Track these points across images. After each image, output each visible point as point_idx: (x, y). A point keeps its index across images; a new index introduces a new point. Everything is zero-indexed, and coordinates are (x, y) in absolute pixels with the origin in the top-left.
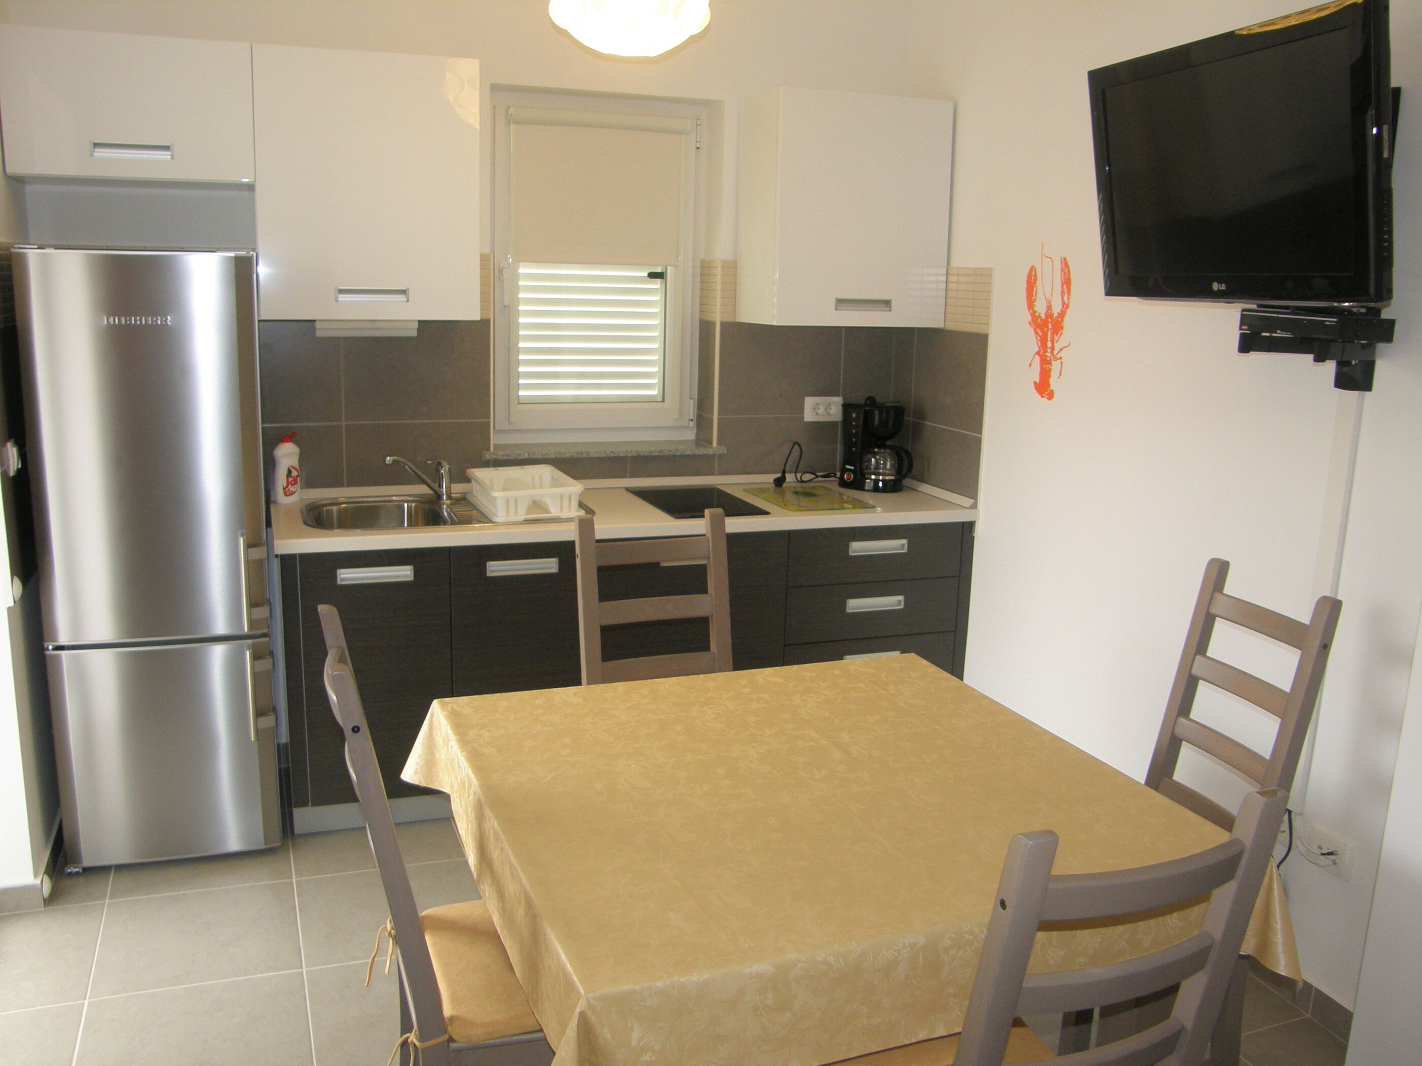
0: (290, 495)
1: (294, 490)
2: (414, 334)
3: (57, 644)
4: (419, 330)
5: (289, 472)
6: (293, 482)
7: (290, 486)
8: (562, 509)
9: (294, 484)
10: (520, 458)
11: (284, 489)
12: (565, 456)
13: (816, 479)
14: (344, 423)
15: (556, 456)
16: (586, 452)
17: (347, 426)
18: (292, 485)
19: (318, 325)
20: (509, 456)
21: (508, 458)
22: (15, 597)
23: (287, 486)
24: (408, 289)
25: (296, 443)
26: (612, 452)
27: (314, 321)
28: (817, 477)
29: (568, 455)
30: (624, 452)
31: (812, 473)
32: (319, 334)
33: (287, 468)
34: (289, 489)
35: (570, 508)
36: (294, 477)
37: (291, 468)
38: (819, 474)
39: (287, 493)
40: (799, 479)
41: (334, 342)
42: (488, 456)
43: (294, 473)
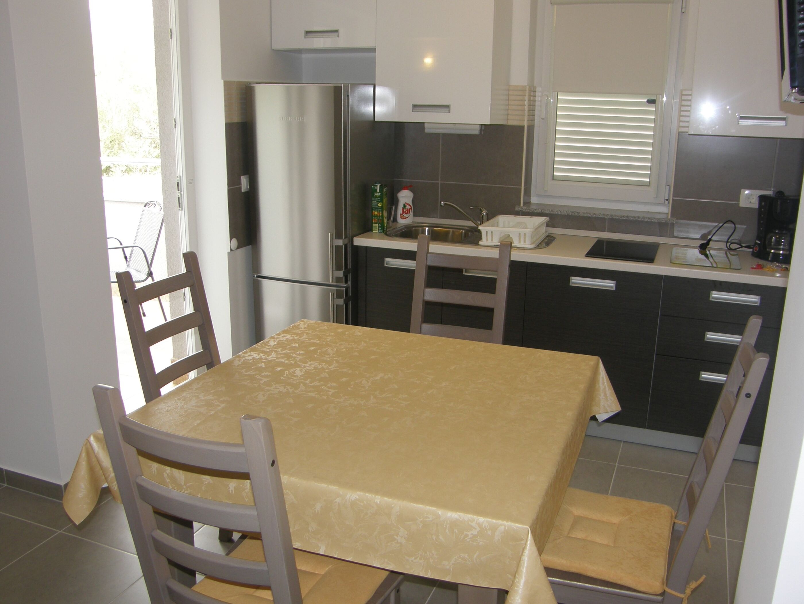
0: (404, 219)
1: (407, 217)
2: (477, 132)
3: (259, 275)
4: (481, 130)
5: (405, 206)
6: (406, 212)
7: (404, 214)
8: (520, 242)
9: (407, 213)
10: (536, 212)
11: (401, 215)
12: (564, 213)
13: (741, 249)
14: (440, 182)
15: (558, 213)
16: (578, 212)
17: (441, 184)
18: (406, 213)
19: (426, 125)
20: (529, 210)
21: (528, 211)
22: (231, 247)
23: (403, 213)
24: (450, 105)
25: (411, 190)
26: (595, 214)
27: (424, 123)
28: (742, 247)
29: (565, 213)
30: (602, 215)
31: (738, 244)
32: (426, 131)
33: (403, 204)
34: (404, 215)
35: (525, 242)
36: (407, 209)
37: (405, 204)
38: (743, 245)
39: (403, 218)
40: (729, 247)
41: (436, 136)
42: (517, 209)
43: (408, 207)
